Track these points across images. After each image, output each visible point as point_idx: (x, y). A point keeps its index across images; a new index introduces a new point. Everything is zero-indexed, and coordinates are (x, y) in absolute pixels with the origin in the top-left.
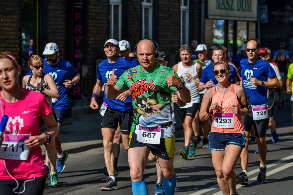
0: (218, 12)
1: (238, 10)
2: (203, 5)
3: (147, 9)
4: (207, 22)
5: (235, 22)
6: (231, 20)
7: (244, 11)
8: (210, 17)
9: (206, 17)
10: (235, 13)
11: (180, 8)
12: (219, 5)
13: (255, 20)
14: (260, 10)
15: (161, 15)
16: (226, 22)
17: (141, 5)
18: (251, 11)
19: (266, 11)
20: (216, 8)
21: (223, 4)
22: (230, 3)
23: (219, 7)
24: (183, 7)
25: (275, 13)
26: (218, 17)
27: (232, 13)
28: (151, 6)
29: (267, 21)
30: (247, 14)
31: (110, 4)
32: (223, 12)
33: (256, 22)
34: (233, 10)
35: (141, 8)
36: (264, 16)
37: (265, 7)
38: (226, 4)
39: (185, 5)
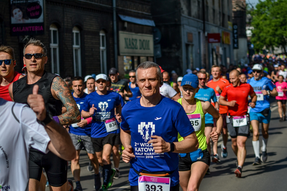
0: (126, 50)
1: (141, 49)
2: (116, 46)
3: (76, 50)
4: (119, 58)
5: (139, 58)
6: (136, 56)
7: (144, 49)
8: (121, 54)
9: (119, 54)
10: (139, 51)
11: (99, 49)
12: (127, 45)
13: (152, 55)
14: (155, 48)
15: (86, 54)
16: (133, 58)
17: (72, 48)
18: (149, 49)
19: (159, 49)
20: (125, 48)
21: (130, 45)
22: (135, 43)
23: (127, 47)
24: (101, 48)
25: (165, 50)
26: (127, 54)
27: (136, 51)
28: (79, 48)
29: (160, 56)
30: (146, 51)
31: (51, 47)
32: (130, 50)
33: (153, 57)
34: (136, 48)
35: (72, 50)
36: (159, 52)
37: (159, 46)
38: (132, 44)
39: (103, 46)
